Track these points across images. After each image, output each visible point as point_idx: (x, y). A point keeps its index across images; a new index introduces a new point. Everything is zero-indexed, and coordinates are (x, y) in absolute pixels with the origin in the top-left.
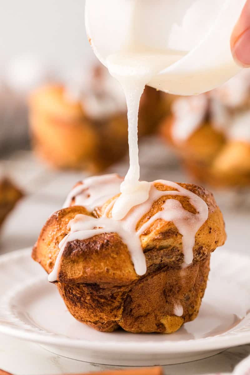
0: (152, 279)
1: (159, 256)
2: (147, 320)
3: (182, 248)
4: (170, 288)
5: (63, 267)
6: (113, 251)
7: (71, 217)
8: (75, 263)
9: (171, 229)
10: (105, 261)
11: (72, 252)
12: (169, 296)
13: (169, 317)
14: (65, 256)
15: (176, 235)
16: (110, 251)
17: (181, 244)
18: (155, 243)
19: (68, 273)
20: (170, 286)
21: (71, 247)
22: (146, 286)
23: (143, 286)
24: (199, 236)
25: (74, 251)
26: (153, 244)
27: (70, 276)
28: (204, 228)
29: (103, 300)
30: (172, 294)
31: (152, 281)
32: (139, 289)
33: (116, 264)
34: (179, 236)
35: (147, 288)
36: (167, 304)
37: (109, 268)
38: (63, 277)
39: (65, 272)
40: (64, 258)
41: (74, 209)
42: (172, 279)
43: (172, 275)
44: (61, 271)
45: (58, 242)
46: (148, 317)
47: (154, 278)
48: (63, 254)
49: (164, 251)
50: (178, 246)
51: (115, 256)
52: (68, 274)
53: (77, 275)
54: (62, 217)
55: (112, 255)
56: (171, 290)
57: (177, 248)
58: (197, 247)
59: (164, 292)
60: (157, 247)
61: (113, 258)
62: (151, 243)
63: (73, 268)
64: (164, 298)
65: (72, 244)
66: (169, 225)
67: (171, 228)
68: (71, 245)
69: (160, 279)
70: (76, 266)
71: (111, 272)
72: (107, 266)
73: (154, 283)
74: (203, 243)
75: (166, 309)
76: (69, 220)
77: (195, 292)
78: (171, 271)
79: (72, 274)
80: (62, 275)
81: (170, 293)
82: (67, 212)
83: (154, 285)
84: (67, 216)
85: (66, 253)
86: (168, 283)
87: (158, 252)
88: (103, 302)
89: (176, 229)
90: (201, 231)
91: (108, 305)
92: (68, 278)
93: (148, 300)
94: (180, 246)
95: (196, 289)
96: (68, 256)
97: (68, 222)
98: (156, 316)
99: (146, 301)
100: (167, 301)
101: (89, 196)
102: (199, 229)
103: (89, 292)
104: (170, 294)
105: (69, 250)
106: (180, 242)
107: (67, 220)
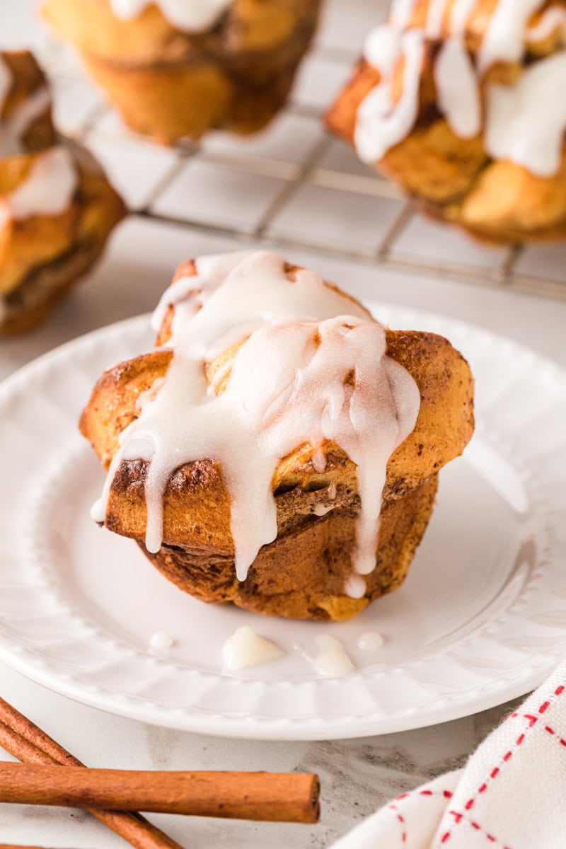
0: (294, 540)
1: (305, 503)
2: (290, 602)
3: (356, 485)
4: (337, 546)
5: (113, 506)
6: (208, 496)
7: (146, 385)
8: (137, 506)
9: (334, 454)
10: (193, 510)
11: (129, 485)
12: (335, 560)
13: (335, 600)
14: (115, 490)
15: (344, 465)
16: (201, 494)
17: (355, 478)
18: (299, 477)
19: (122, 519)
20: (339, 543)
21: (128, 473)
22: (281, 553)
23: (274, 554)
24: (394, 463)
25: (133, 484)
26: (296, 478)
27: (128, 527)
28: (405, 449)
29: (195, 571)
30: (342, 558)
31: (294, 543)
32: (267, 557)
33: (214, 520)
34: (349, 466)
35: (284, 557)
36: (332, 577)
37: (201, 525)
38: (114, 524)
39: (118, 518)
40: (115, 494)
41: (154, 363)
42: (342, 532)
43: (341, 525)
44: (111, 513)
45: (120, 426)
46: (292, 597)
47: (299, 536)
48: (112, 485)
49: (316, 494)
50: (348, 483)
51: (213, 504)
52: (123, 522)
53: (140, 527)
54: (127, 383)
55: (206, 502)
56: (340, 550)
57: (347, 487)
58: (392, 481)
59: (326, 552)
60: (304, 485)
61: (208, 507)
62: (292, 477)
63: (132, 512)
64: (325, 566)
65: (130, 466)
66: (328, 447)
67: (333, 451)
68: (127, 470)
69: (315, 535)
70: (138, 510)
71: (206, 532)
72: (197, 520)
73: (299, 546)
74: (405, 471)
75: (328, 587)
76: (140, 391)
77: (393, 549)
78: (339, 518)
79: (130, 524)
80: (112, 520)
81: (339, 554)
82: (139, 370)
83: (298, 549)
84: (137, 381)
85: (118, 486)
86: (333, 537)
87: (305, 495)
88: (197, 574)
89: (344, 453)
90: (398, 454)
91: (208, 579)
92: (123, 529)
93: (287, 573)
94: (353, 482)
95: (396, 543)
96: (121, 490)
97: (138, 395)
98: (308, 598)
99: (285, 574)
100: (330, 571)
101: (200, 307)
102: (395, 452)
103: (169, 554)
104: (338, 558)
105: (123, 480)
106: (352, 476)
107: (136, 390)
